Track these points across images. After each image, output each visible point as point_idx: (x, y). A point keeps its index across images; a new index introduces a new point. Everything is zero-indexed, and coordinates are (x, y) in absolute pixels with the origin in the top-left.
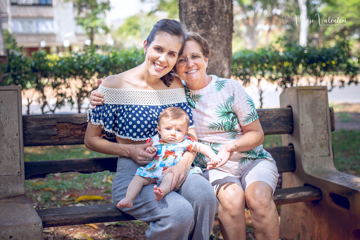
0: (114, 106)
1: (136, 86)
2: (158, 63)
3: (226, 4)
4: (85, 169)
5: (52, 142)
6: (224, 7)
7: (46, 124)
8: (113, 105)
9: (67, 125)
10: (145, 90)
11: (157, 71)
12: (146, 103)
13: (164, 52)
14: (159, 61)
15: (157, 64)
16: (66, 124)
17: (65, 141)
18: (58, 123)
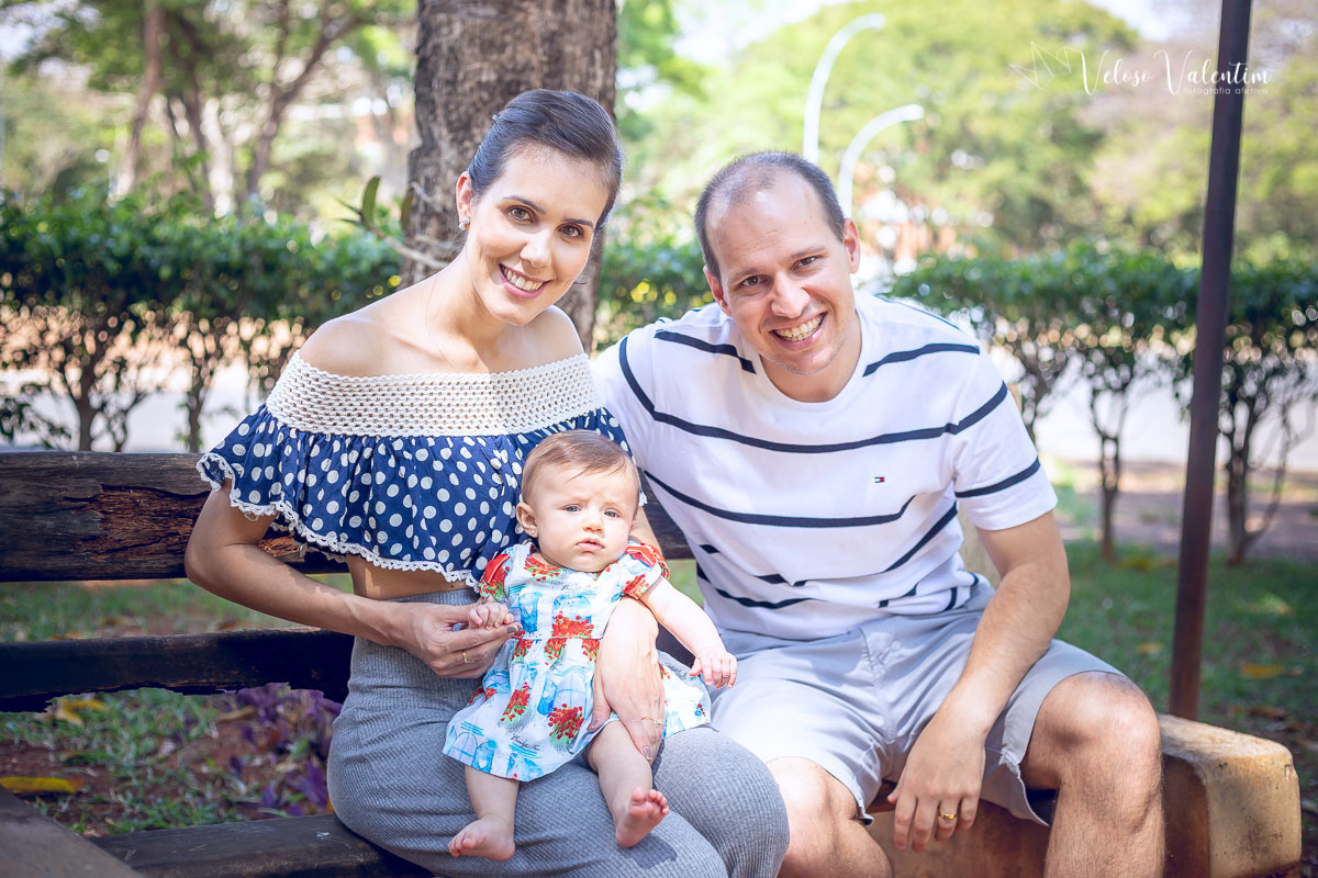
0: (348, 441)
1: (440, 360)
2: (519, 267)
3: (602, 67)
4: (204, 678)
5: (84, 568)
6: (594, 76)
7: (59, 490)
8: (345, 436)
9: (140, 498)
10: (470, 374)
11: (513, 297)
12: (473, 426)
13: (543, 225)
14: (523, 260)
15: (513, 272)
16: (137, 495)
17: (133, 565)
18: (105, 488)
